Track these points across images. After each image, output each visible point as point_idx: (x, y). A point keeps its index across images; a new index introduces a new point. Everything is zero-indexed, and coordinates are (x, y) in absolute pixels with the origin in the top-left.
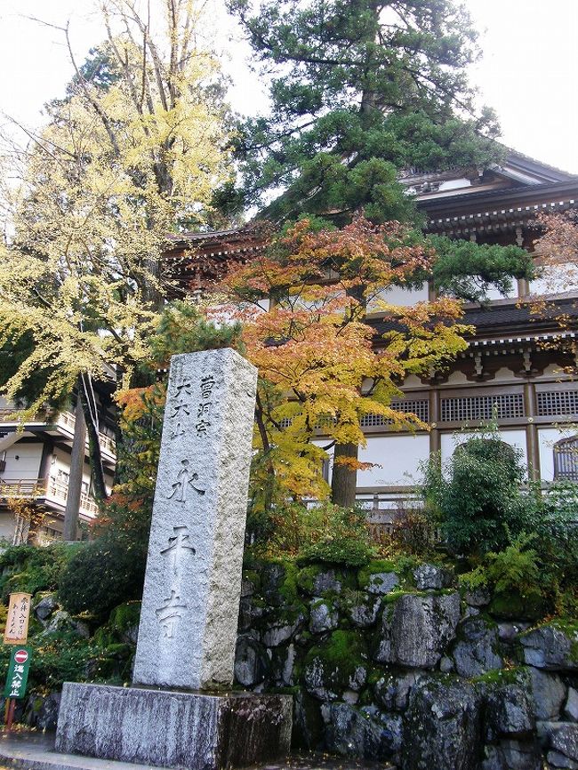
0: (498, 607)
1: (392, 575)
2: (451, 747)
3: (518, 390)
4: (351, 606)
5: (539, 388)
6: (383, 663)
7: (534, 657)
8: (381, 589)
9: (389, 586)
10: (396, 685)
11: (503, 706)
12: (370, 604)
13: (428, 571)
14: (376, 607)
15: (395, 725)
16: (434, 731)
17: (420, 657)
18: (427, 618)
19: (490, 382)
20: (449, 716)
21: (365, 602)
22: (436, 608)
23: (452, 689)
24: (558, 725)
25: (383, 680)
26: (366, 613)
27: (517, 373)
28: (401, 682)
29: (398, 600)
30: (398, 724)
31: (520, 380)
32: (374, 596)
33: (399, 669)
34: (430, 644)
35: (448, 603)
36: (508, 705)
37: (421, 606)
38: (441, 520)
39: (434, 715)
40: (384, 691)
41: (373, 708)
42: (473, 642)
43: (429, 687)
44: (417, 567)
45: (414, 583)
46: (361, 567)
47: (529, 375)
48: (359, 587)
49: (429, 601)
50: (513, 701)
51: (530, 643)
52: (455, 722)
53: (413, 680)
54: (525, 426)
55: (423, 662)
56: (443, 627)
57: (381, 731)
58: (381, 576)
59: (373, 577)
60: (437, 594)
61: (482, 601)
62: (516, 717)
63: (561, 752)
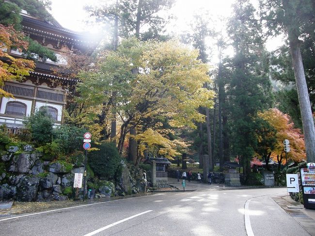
0: (45, 157)
1: (17, 147)
2: (33, 193)
3: (32, 88)
4: (2, 155)
5: (39, 89)
6: (11, 172)
7: (52, 170)
8: (13, 151)
9: (16, 150)
10: (16, 178)
11: (46, 182)
12: (9, 155)
13: (29, 147)
14: (10, 156)
15: (14, 189)
16: (28, 189)
17: (25, 170)
18: (28, 160)
19: (24, 83)
20: (33, 185)
21: (7, 154)
22: (30, 157)
23: (33, 178)
24: (56, 186)
25: (11, 177)
26: (7, 158)
27: (33, 83)
28: (18, 177)
29: (20, 154)
30: (15, 188)
31: (34, 85)
32: (10, 153)
33: (17, 173)
34: (28, 167)
35: (33, 156)
36: (47, 182)
37: (27, 156)
38: (33, 132)
39: (28, 185)
40: (12, 179)
41: (7, 185)
42: (38, 166)
43: (27, 178)
44: (25, 145)
45: (23, 150)
46: (7, 144)
47: (37, 84)
48: (5, 150)
49: (29, 155)
50: (49, 180)
51: (52, 166)
52: (34, 186)
53: (21, 176)
54: (33, 100)
55: (25, 171)
56: (32, 162)
57: (10, 191)
58: (13, 147)
59: (10, 147)
60: (31, 153)
61: (41, 155)
62: (49, 184)
63: (56, 192)
